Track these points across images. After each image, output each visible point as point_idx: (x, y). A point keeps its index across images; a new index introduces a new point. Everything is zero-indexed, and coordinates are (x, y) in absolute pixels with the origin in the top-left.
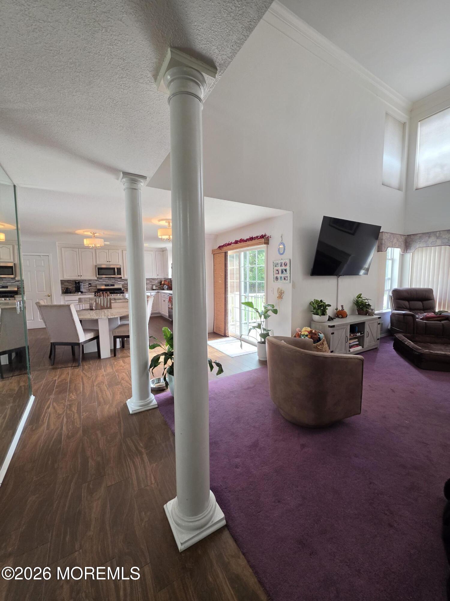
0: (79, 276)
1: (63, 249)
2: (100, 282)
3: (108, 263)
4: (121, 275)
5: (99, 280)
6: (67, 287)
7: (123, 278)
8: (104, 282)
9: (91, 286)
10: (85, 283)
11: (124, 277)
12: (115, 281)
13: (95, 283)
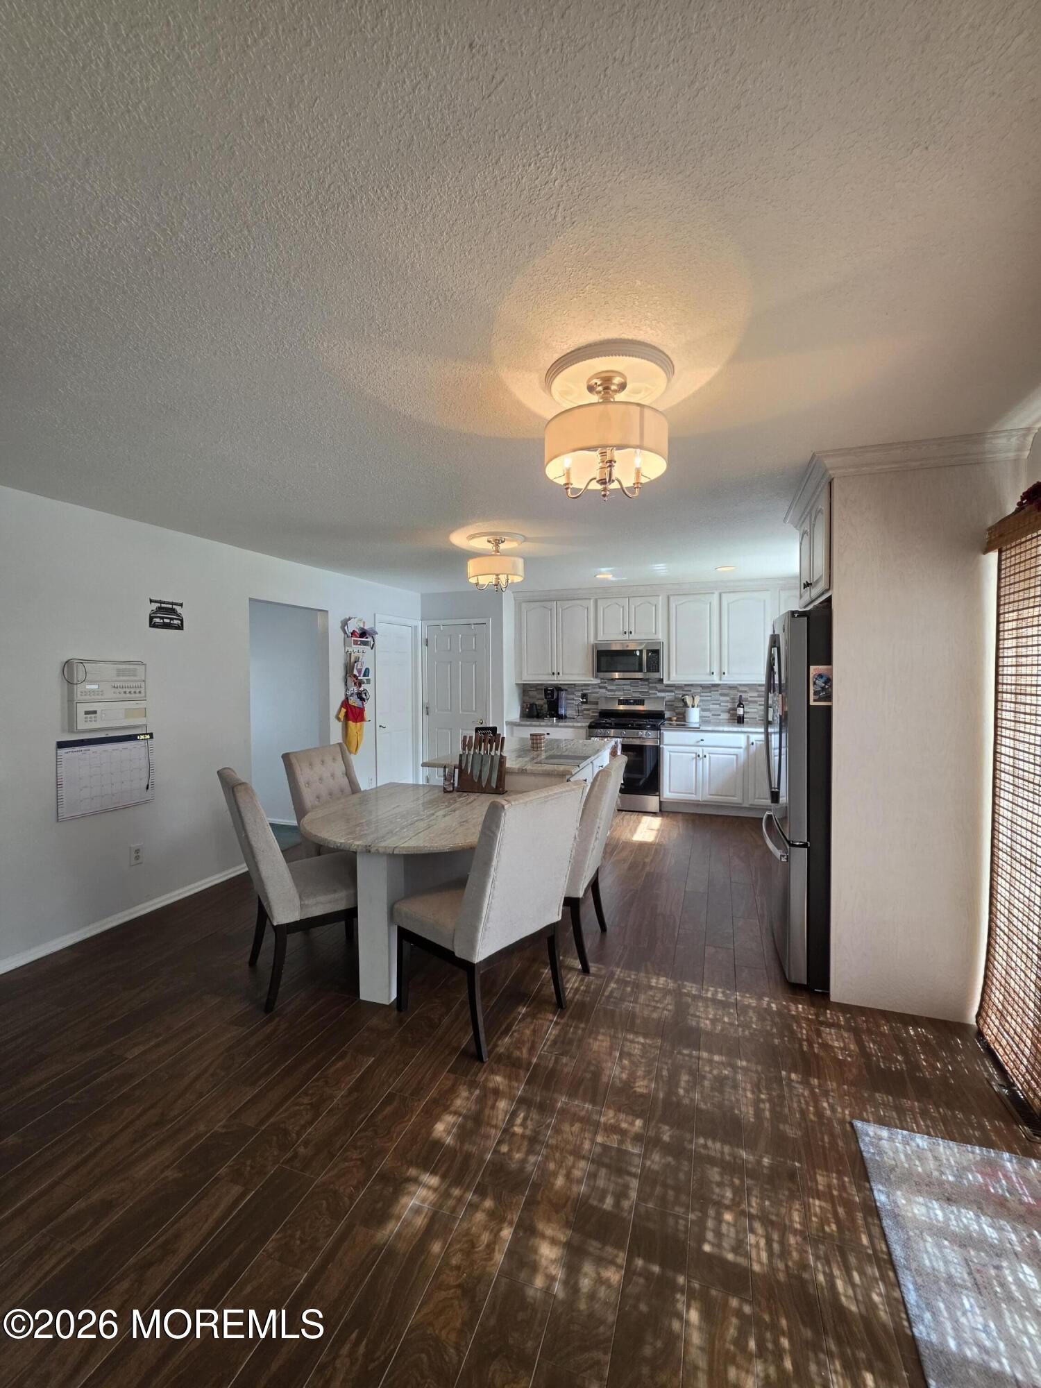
0: (553, 674)
1: (524, 605)
2: (609, 691)
3: (626, 637)
4: (658, 671)
5: (606, 685)
6: (532, 701)
7: (665, 682)
8: (619, 690)
9: (586, 703)
10: (573, 694)
11: (669, 679)
12: (651, 688)
13: (597, 693)
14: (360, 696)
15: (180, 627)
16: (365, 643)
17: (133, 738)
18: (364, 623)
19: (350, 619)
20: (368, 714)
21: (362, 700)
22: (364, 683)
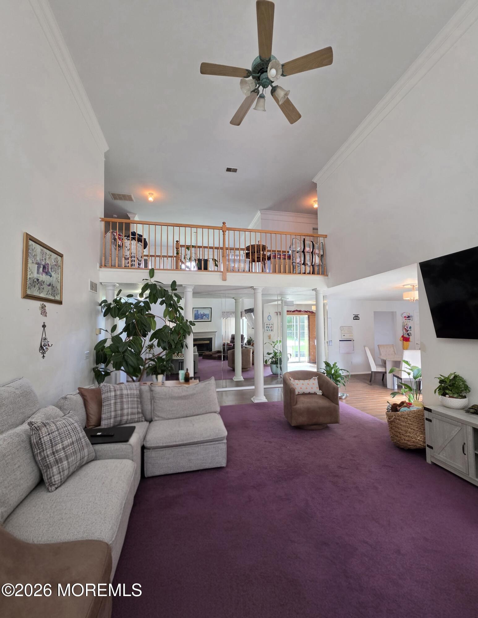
14: (408, 334)
15: (359, 319)
16: (409, 319)
17: (351, 341)
18: (409, 313)
19: (403, 313)
20: (411, 340)
21: (409, 335)
22: (409, 331)
